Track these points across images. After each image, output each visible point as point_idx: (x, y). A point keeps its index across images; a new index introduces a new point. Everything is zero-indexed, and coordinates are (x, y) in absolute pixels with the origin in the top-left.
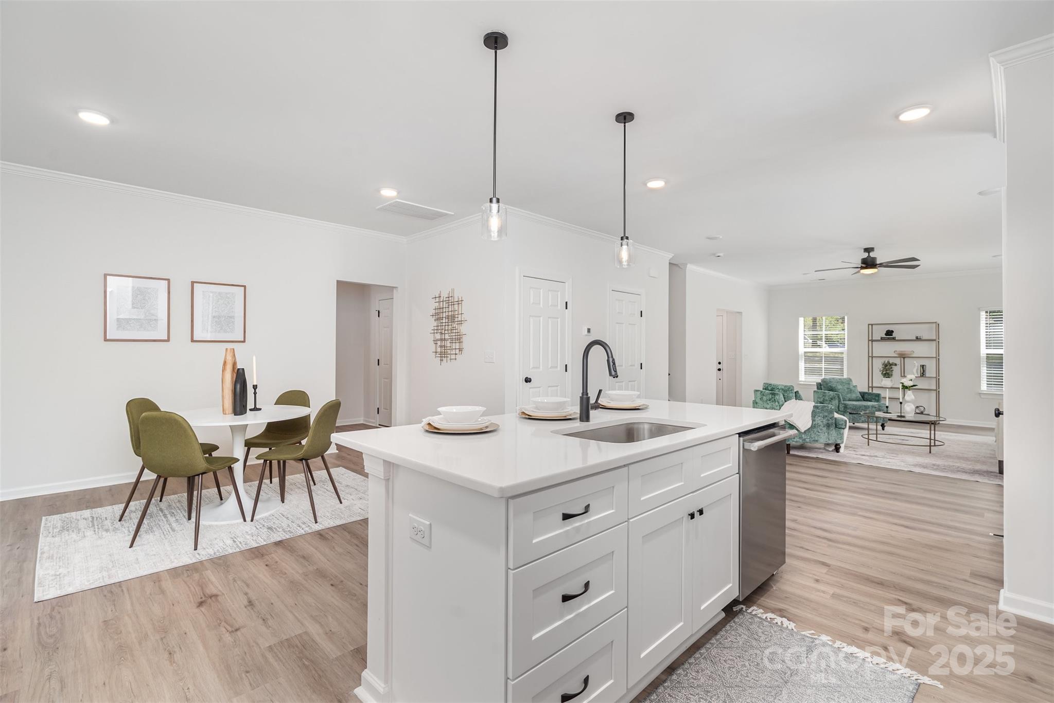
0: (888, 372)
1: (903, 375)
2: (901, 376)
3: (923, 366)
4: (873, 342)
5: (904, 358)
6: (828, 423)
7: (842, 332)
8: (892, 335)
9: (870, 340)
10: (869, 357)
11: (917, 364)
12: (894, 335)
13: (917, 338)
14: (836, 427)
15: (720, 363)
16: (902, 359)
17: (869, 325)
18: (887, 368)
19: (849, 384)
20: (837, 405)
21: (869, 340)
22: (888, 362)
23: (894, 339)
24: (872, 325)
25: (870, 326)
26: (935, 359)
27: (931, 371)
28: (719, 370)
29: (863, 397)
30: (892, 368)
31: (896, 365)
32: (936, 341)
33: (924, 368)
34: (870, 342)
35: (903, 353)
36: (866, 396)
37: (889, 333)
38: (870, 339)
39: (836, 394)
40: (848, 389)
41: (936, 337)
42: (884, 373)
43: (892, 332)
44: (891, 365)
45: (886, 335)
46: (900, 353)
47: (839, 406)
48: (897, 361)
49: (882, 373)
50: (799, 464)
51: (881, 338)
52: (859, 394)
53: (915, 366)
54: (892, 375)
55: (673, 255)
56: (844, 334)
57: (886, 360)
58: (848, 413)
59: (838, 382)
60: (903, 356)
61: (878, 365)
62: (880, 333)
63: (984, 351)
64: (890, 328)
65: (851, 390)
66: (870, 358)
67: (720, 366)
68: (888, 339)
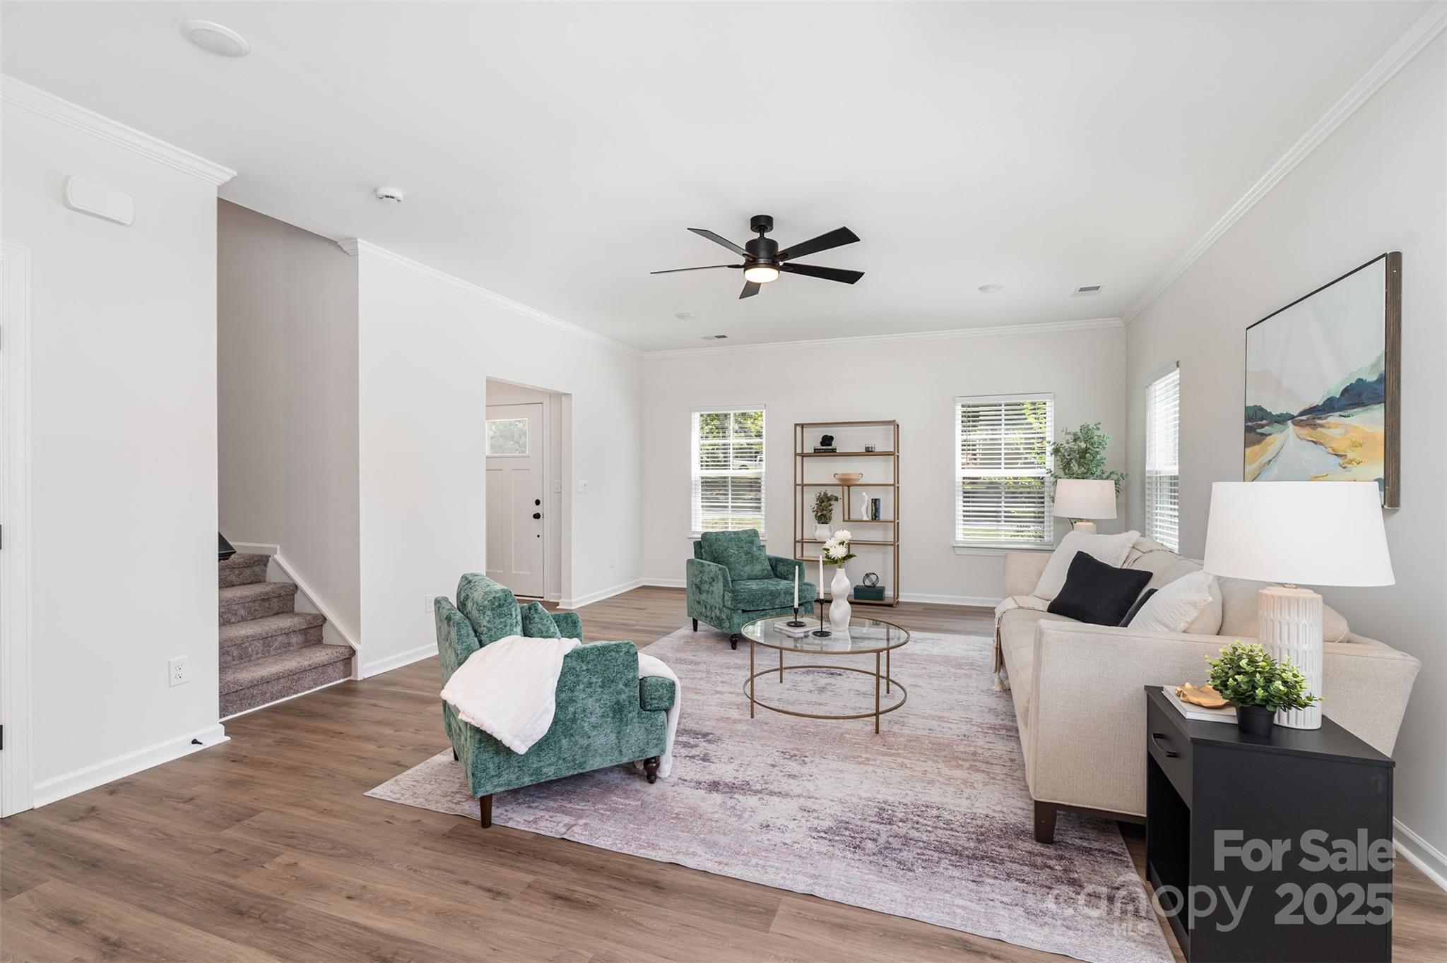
0: (824, 512)
1: (846, 518)
2: (844, 521)
3: (876, 500)
4: (804, 458)
5: (849, 487)
6: (618, 703)
7: (758, 440)
8: (831, 445)
9: (799, 455)
10: (796, 485)
11: (866, 498)
12: (834, 444)
13: (868, 450)
14: (643, 706)
15: (538, 502)
16: (846, 488)
17: (796, 425)
18: (823, 505)
19: (752, 542)
20: (722, 593)
21: (796, 454)
22: (826, 494)
23: (834, 451)
24: (802, 426)
25: (799, 429)
26: (893, 487)
27: (886, 513)
28: (537, 516)
29: (774, 568)
30: (830, 505)
31: (836, 499)
32: (893, 455)
33: (878, 503)
34: (799, 458)
35: (847, 477)
36: (780, 568)
37: (827, 440)
38: (799, 451)
39: (720, 569)
40: (747, 553)
41: (895, 449)
42: (819, 514)
43: (832, 438)
44: (829, 499)
45: (823, 443)
46: (844, 477)
47: (723, 596)
48: (837, 492)
49: (816, 515)
50: (514, 864)
51: (815, 450)
52: (767, 562)
53: (864, 500)
54: (830, 518)
55: (235, 173)
56: (762, 444)
57: (823, 489)
58: (740, 611)
59: (731, 540)
60: (847, 483)
61: (811, 500)
62: (812, 440)
63: (960, 473)
64: (829, 431)
65: (753, 556)
66: (799, 488)
67: (537, 509)
68: (826, 451)
